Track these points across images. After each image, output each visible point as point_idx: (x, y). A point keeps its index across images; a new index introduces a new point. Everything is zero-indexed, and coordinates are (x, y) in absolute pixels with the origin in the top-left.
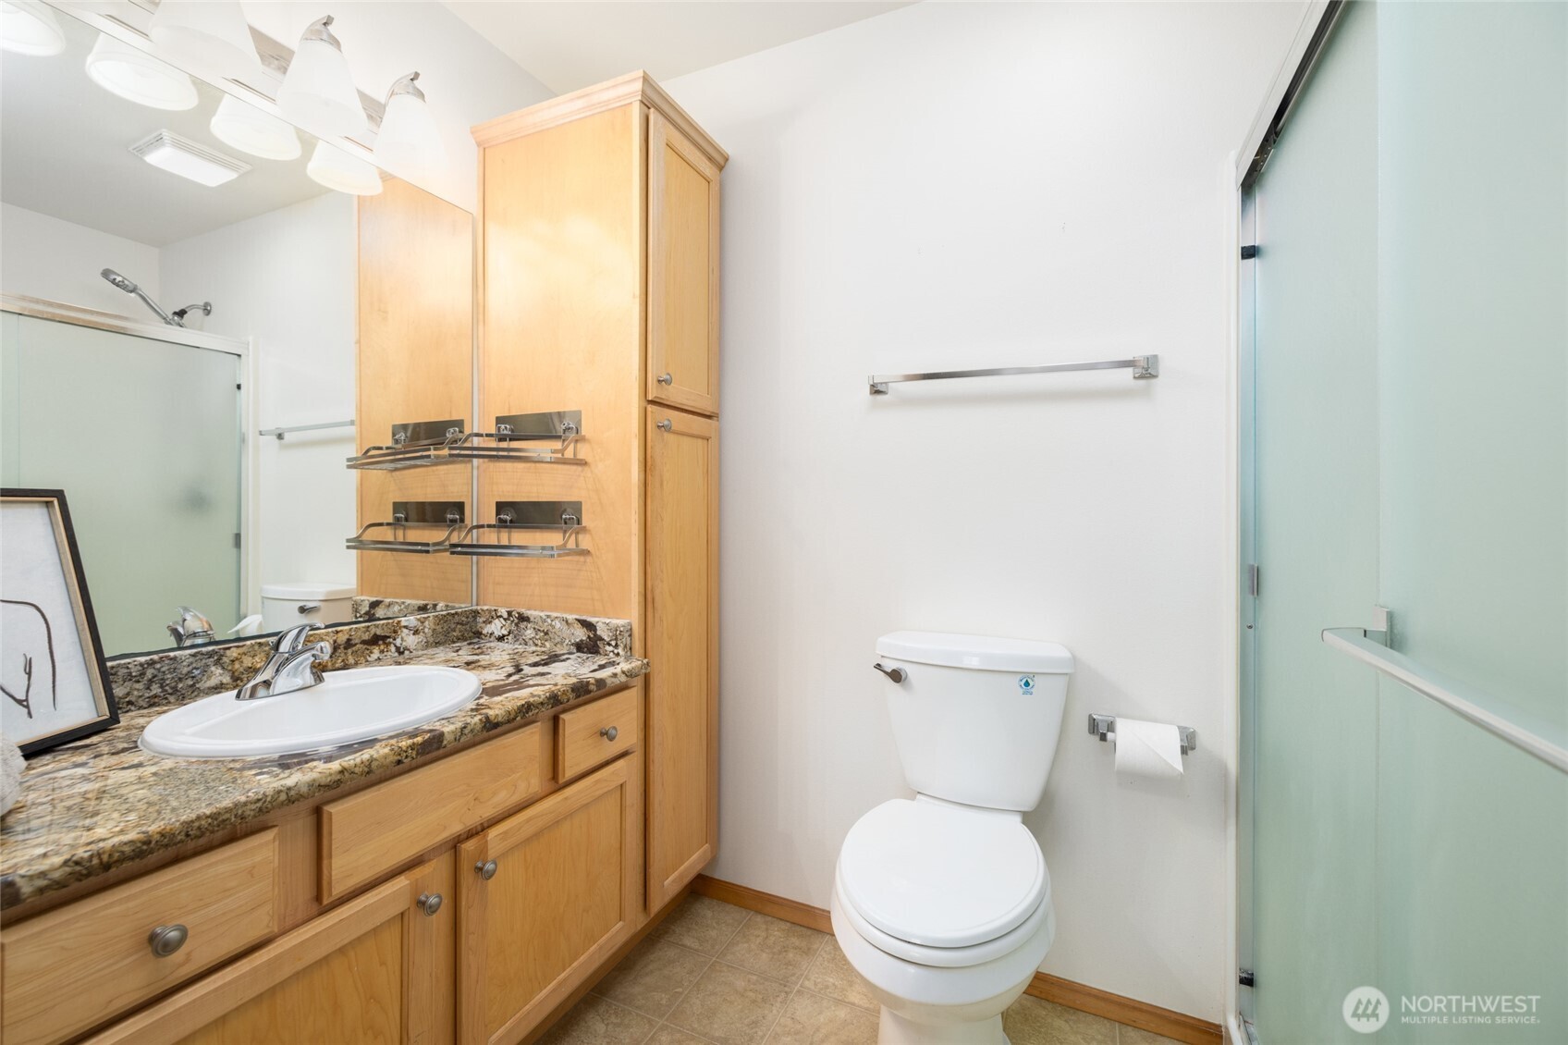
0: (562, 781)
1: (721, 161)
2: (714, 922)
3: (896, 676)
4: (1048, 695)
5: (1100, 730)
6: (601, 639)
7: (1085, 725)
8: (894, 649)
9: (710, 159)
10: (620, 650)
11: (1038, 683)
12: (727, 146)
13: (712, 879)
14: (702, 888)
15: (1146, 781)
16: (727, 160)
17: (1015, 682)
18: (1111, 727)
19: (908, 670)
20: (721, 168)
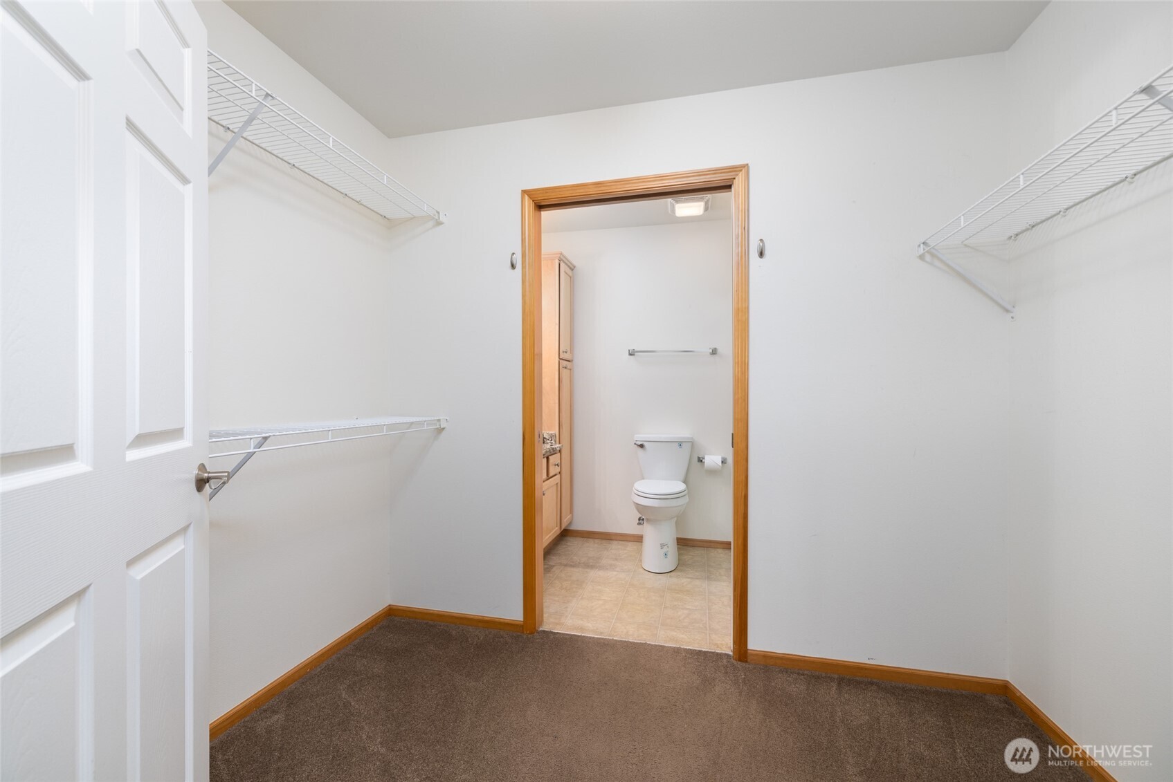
0: (550, 476)
1: (572, 267)
2: (573, 544)
3: (642, 446)
4: (687, 447)
5: (700, 460)
6: (545, 438)
7: (697, 459)
8: (640, 437)
9: (569, 266)
10: (553, 442)
11: (683, 445)
12: (575, 263)
13: (570, 530)
14: (565, 534)
15: (713, 472)
16: (575, 267)
17: (677, 444)
18: (704, 458)
19: (645, 444)
20: (572, 270)
